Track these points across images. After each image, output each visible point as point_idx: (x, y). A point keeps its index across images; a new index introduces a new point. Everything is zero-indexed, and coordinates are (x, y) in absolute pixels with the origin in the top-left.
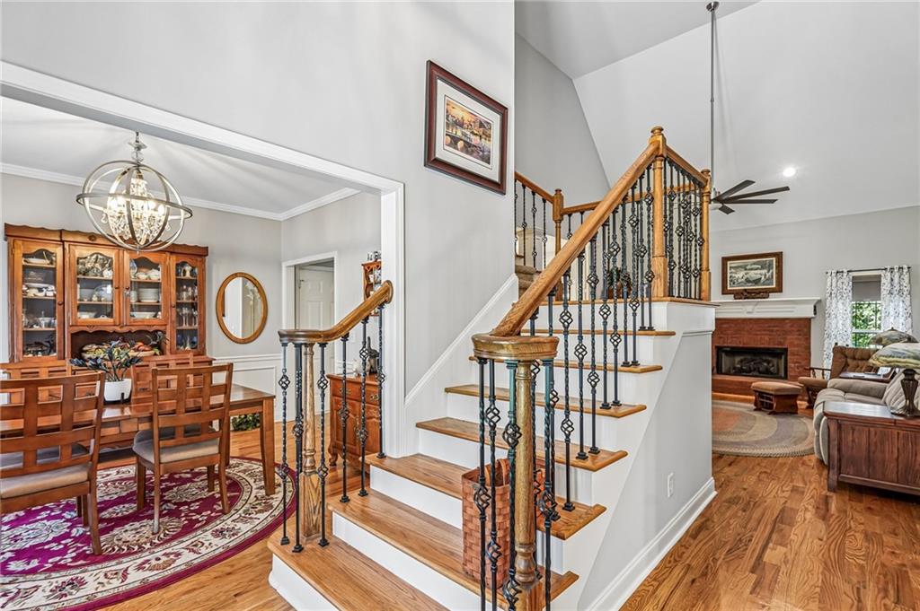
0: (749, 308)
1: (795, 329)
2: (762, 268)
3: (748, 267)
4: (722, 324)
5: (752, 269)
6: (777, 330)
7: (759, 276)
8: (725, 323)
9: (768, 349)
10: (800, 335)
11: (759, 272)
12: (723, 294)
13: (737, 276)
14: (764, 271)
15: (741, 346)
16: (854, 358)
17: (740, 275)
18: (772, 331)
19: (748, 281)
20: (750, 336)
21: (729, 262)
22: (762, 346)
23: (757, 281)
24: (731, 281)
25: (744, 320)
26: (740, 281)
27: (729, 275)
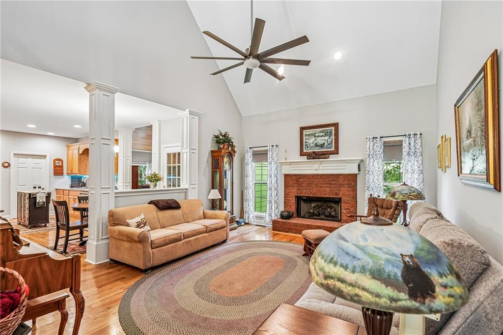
0: (316, 166)
1: (347, 183)
2: (326, 135)
3: (317, 135)
4: (299, 178)
5: (319, 136)
6: (335, 184)
7: (323, 142)
8: (302, 178)
9: (330, 198)
10: (349, 187)
11: (323, 138)
12: (301, 155)
13: (309, 141)
14: (327, 138)
15: (312, 196)
16: (382, 207)
17: (311, 140)
18: (331, 184)
19: (316, 145)
20: (318, 188)
21: (304, 131)
22: (325, 196)
23: (322, 146)
24: (306, 145)
25: (313, 176)
26: (311, 145)
27: (304, 141)
